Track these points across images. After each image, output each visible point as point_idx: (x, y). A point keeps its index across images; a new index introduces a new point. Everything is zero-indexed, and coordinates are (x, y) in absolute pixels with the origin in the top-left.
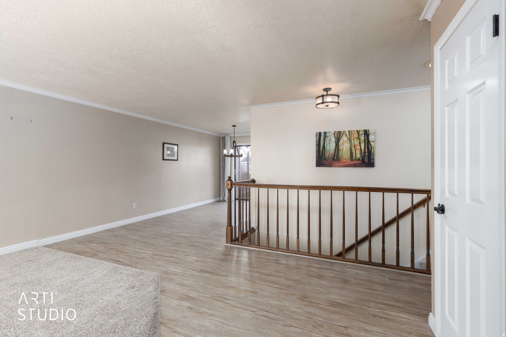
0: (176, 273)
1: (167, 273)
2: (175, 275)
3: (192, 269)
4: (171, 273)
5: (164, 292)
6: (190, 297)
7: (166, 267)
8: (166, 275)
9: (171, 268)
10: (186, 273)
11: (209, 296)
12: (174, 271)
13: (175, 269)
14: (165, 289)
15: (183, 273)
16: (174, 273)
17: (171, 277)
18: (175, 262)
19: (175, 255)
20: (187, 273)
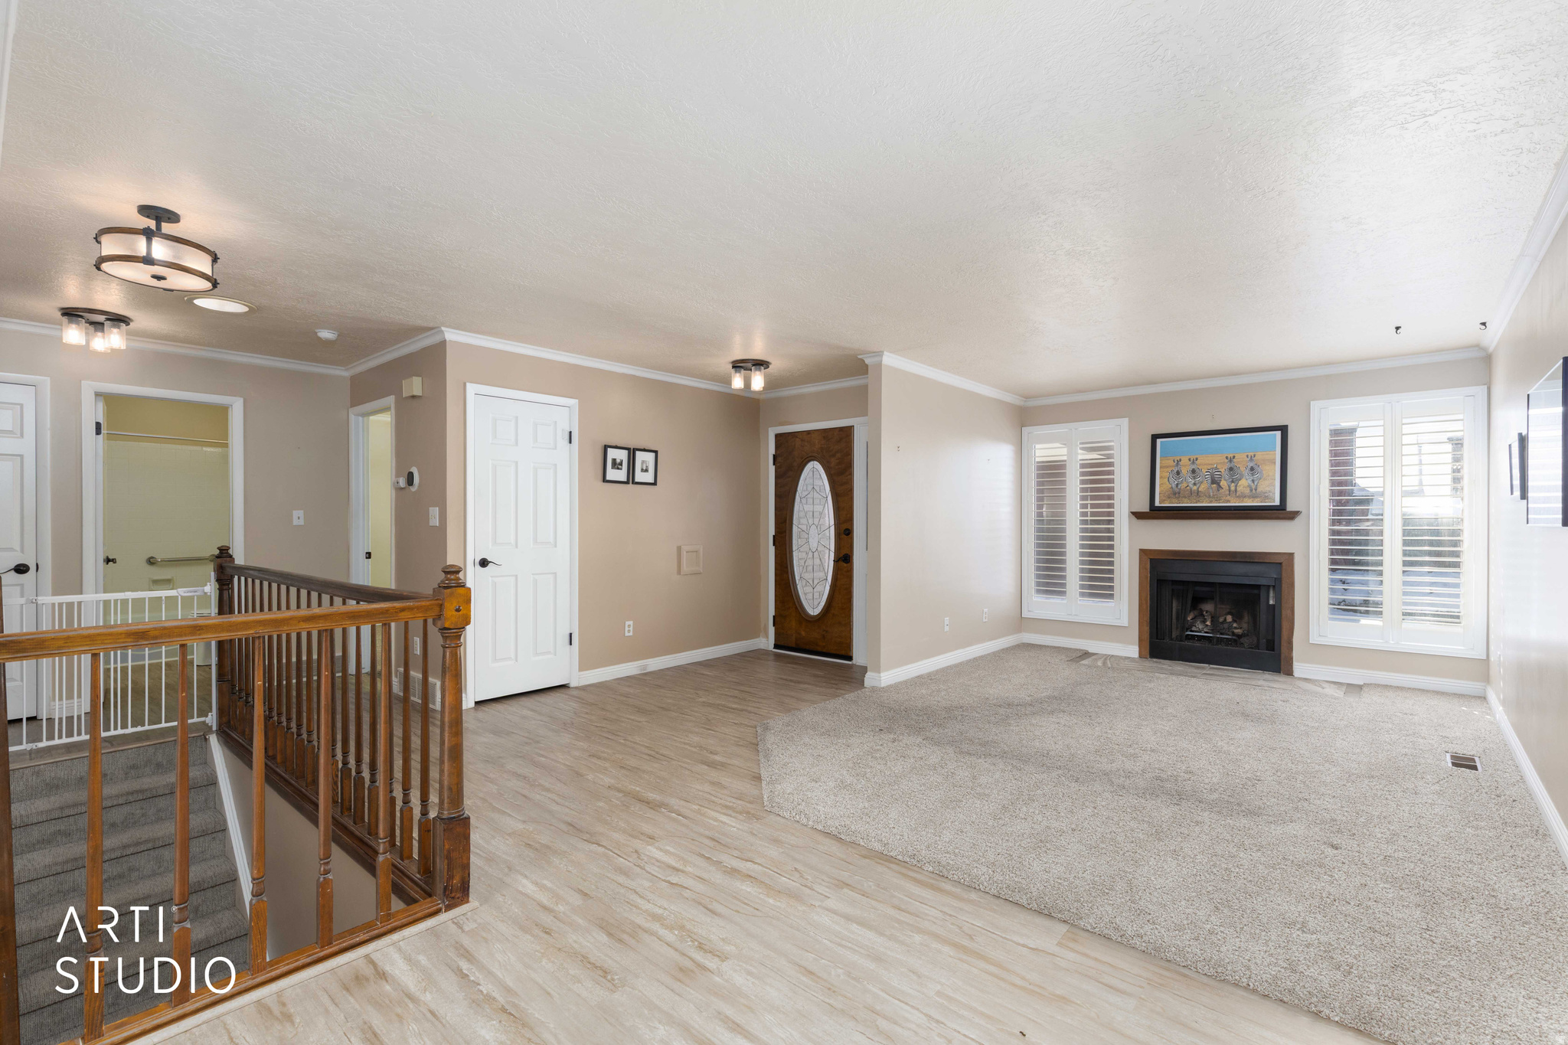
0: (723, 811)
1: (748, 813)
2: (727, 807)
3: (679, 815)
4: (737, 812)
5: (754, 777)
6: (708, 766)
7: (751, 832)
8: (750, 810)
9: (738, 826)
10: (699, 807)
11: (674, 762)
12: (730, 816)
13: (725, 823)
14: (752, 782)
15: (707, 808)
16: (730, 812)
17: (739, 802)
18: (724, 845)
19: (718, 877)
20: (696, 807)
